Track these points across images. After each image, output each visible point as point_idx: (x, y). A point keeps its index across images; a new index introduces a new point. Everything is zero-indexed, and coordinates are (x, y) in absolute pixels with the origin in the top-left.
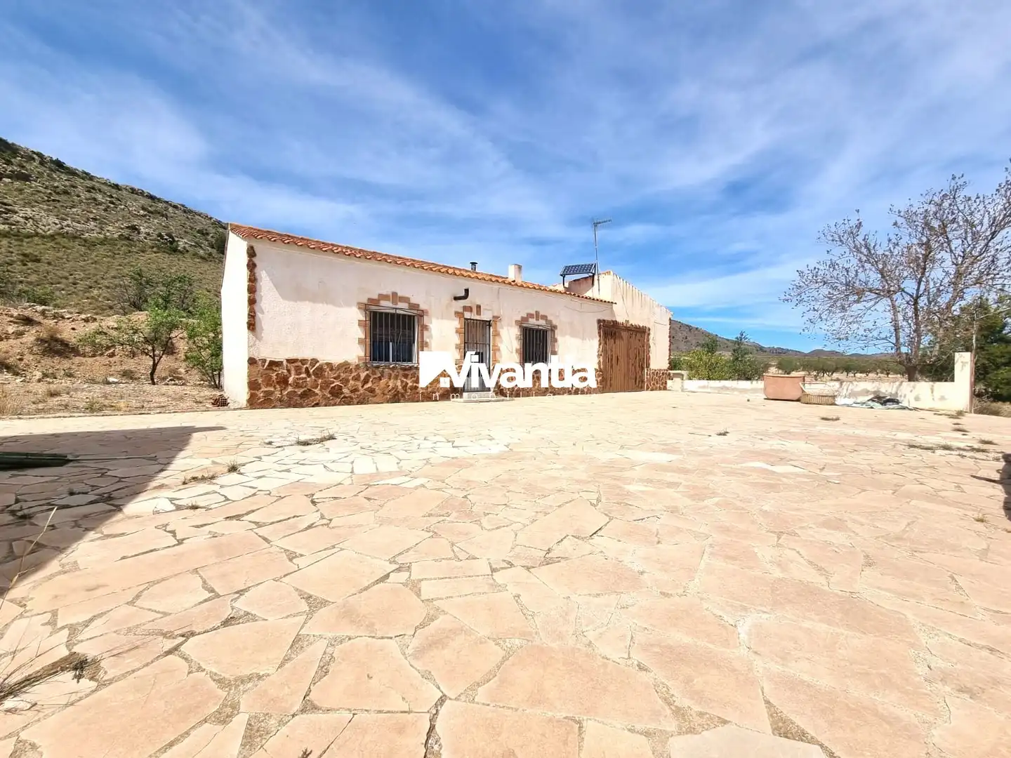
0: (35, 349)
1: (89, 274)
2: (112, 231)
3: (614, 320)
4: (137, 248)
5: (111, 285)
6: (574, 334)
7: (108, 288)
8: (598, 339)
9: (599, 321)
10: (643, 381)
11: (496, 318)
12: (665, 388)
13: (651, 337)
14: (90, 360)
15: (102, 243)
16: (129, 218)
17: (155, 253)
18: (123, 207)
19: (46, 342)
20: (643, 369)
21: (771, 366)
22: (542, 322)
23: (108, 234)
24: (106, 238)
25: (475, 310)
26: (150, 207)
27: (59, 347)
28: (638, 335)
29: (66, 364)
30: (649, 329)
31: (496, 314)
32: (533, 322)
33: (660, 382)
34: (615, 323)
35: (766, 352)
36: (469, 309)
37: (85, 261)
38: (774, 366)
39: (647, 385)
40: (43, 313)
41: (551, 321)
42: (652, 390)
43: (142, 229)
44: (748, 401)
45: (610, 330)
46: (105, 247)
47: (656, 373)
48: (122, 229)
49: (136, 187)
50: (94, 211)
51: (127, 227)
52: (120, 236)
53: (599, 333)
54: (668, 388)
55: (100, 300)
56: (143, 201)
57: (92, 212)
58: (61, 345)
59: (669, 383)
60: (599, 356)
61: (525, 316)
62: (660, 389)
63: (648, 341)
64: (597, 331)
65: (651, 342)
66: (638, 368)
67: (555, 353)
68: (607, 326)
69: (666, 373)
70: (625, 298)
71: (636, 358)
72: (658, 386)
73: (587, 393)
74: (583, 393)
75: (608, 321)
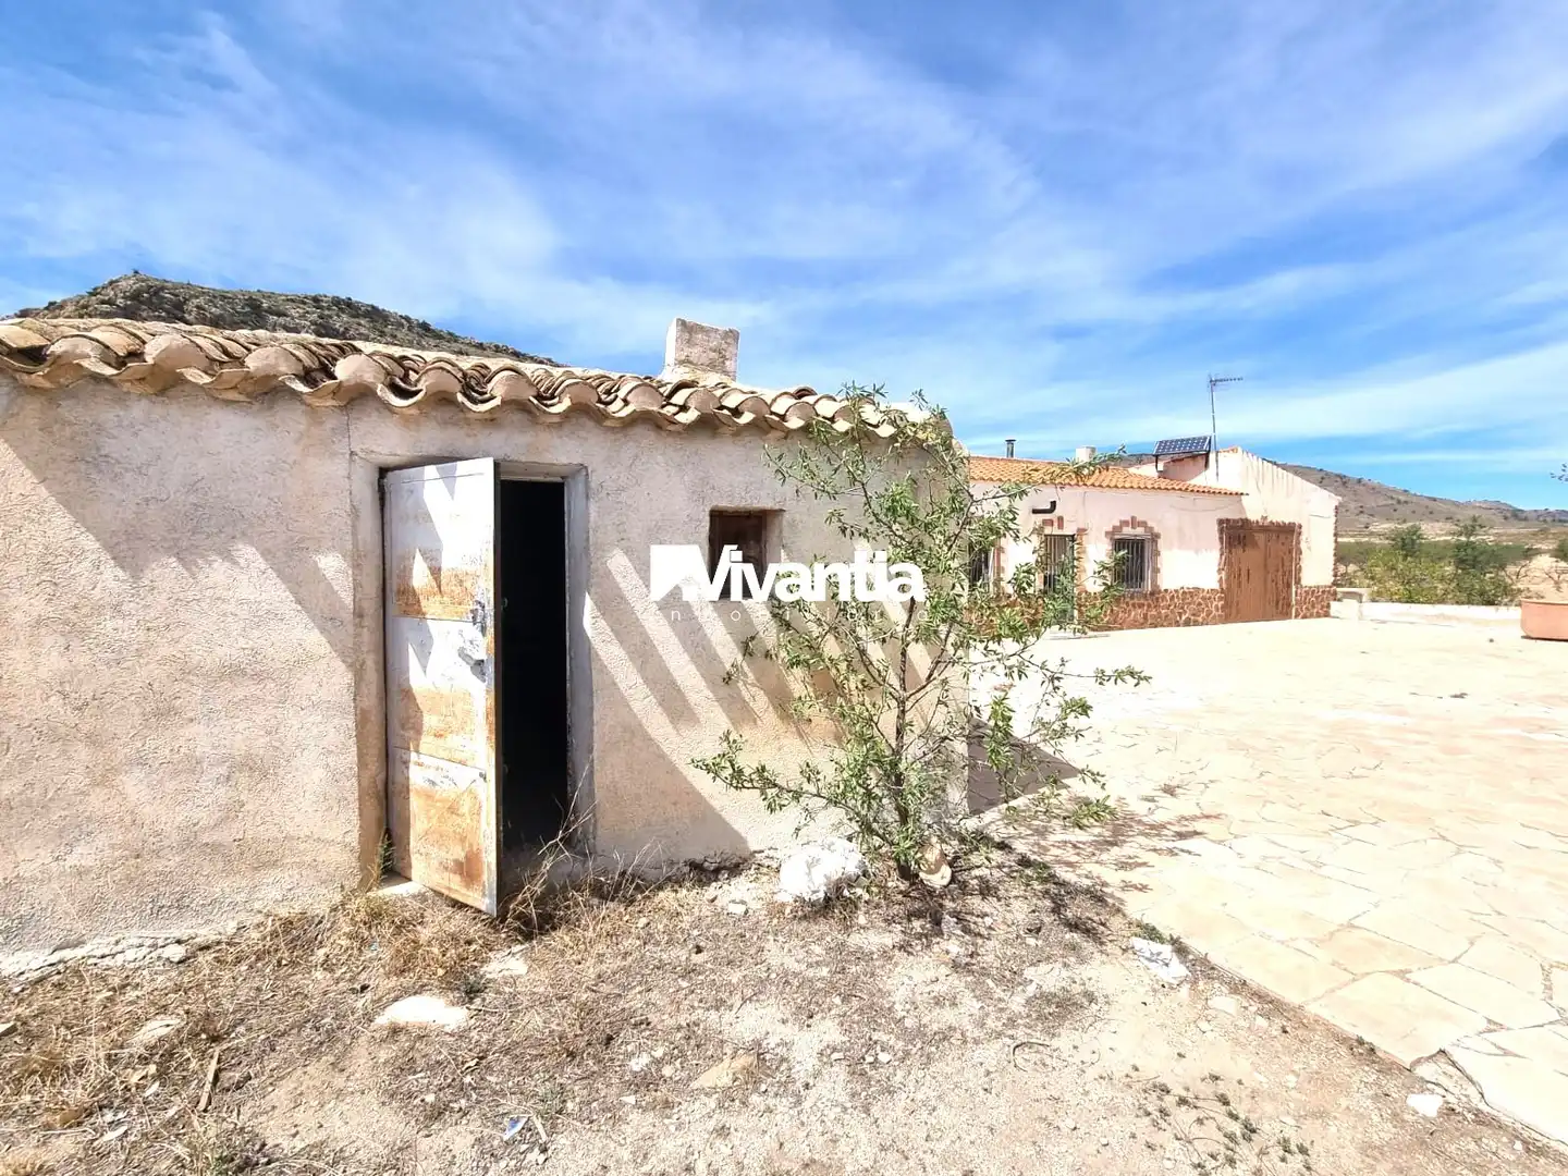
3: (1243, 517)
6: (1183, 542)
8: (1219, 547)
9: (1221, 522)
10: (1289, 605)
11: (1082, 531)
12: (1327, 615)
13: (1303, 537)
20: (1289, 586)
21: (1539, 552)
22: (1140, 531)
25: (1056, 524)
28: (1282, 537)
30: (1300, 527)
31: (1082, 526)
32: (1128, 531)
33: (1318, 604)
34: (1246, 522)
35: (1526, 519)
36: (1051, 523)
38: (1545, 552)
39: (1297, 610)
41: (1151, 528)
42: (1304, 617)
44: (1491, 641)
45: (1237, 534)
47: (1312, 591)
53: (1221, 539)
54: (1332, 614)
59: (1334, 605)
60: (1219, 571)
61: (1118, 524)
62: (1318, 615)
63: (1298, 543)
64: (1218, 536)
65: (1303, 546)
66: (1280, 586)
67: (1156, 571)
68: (1232, 527)
69: (1329, 592)
70: (1260, 484)
71: (1278, 571)
72: (1315, 610)
73: (1202, 624)
74: (1196, 623)
75: (1234, 520)
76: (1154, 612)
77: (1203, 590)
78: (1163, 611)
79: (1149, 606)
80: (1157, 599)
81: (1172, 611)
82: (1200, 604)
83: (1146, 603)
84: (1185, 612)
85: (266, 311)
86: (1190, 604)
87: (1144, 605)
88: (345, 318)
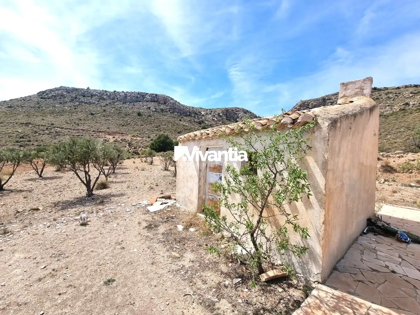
0: (381, 169)
1: (386, 129)
2: (396, 108)
4: (408, 113)
5: (396, 132)
7: (394, 134)
14: (401, 175)
15: (392, 115)
16: (404, 100)
17: (418, 112)
18: (401, 96)
19: (385, 167)
23: (394, 110)
24: (393, 112)
26: (415, 91)
27: (389, 169)
29: (392, 176)
37: (384, 124)
40: (382, 155)
43: (411, 103)
46: (393, 116)
48: (401, 106)
49: (408, 84)
50: (389, 102)
51: (403, 105)
52: (400, 109)
55: (391, 139)
56: (411, 90)
57: (387, 103)
58: (390, 168)
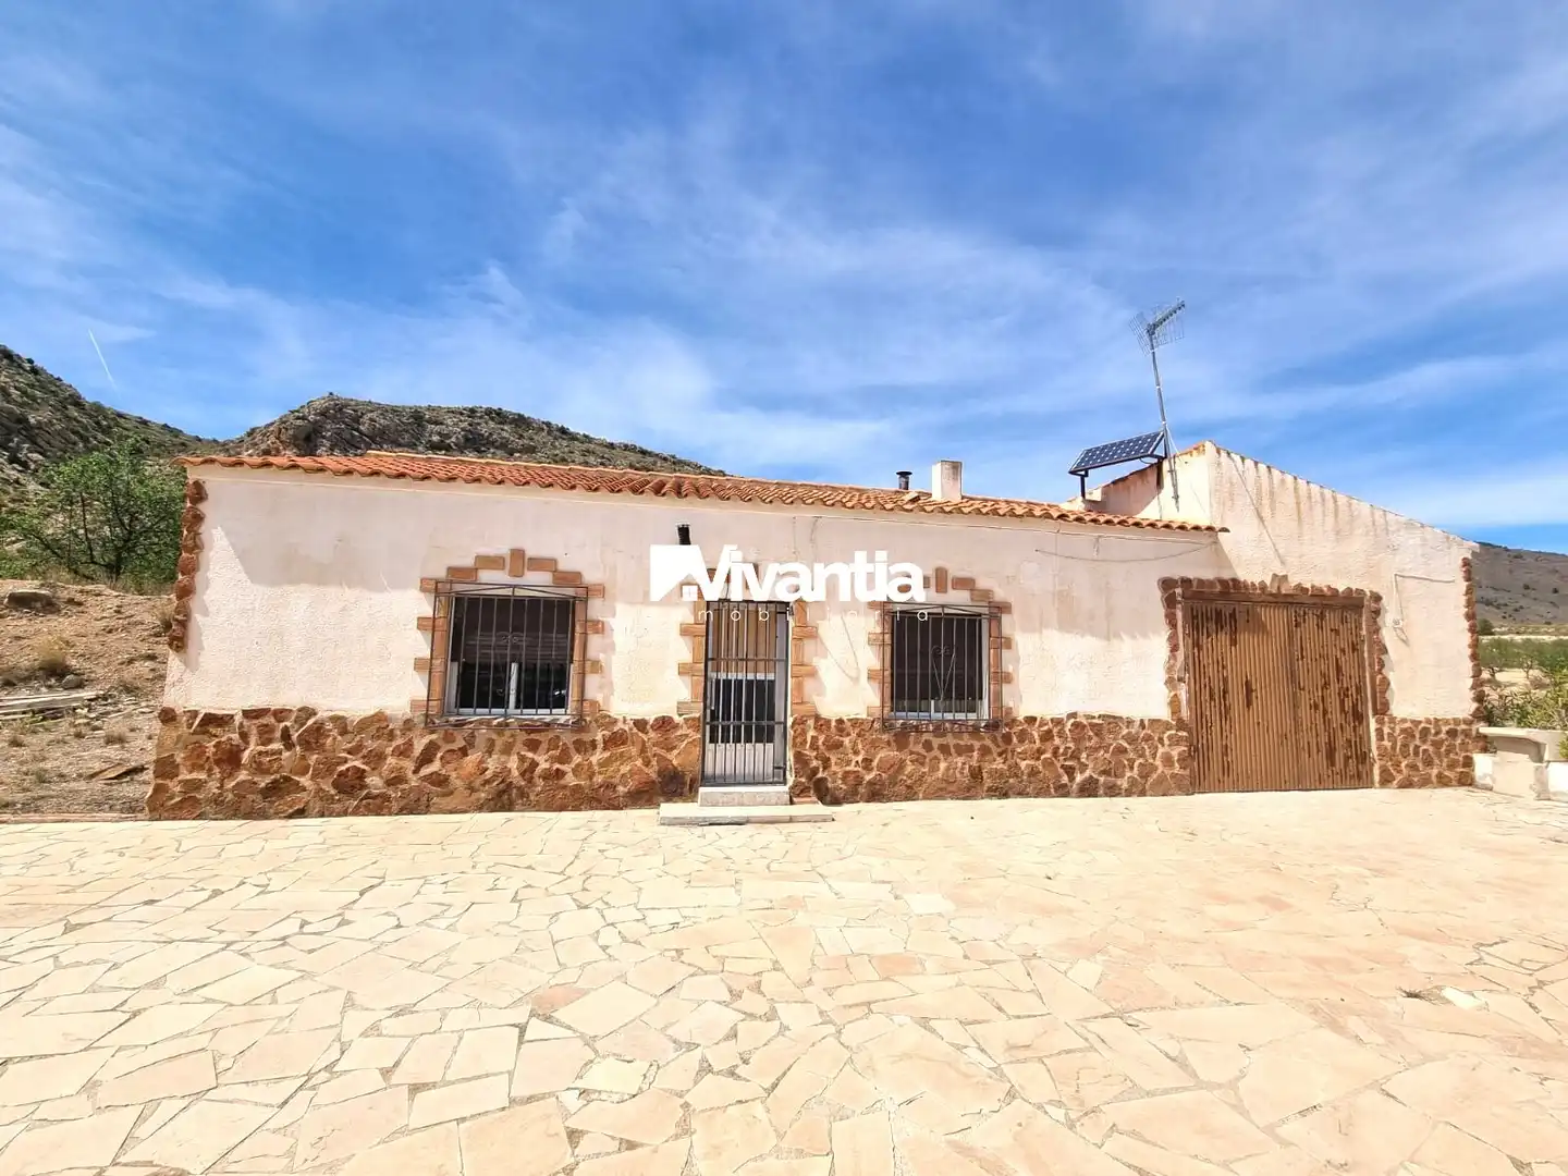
3: (1226, 575)
6: (1070, 619)
8: (1170, 633)
9: (1167, 584)
10: (1363, 758)
12: (1466, 780)
13: (1388, 620)
20: (1359, 717)
22: (958, 596)
28: (1331, 619)
30: (1377, 598)
32: (926, 597)
33: (1441, 759)
34: (1232, 585)
39: (1385, 768)
41: (987, 592)
42: (1407, 784)
45: (1211, 607)
47: (1421, 731)
53: (1171, 617)
60: (1172, 682)
62: (1443, 782)
63: (1375, 630)
64: (1161, 610)
65: (1388, 636)
66: (1336, 717)
67: (1003, 678)
68: (1198, 596)
69: (1466, 734)
70: (1266, 513)
71: (1326, 685)
72: (1435, 772)
73: (1129, 793)
74: (1112, 791)
75: (1201, 582)
76: (999, 764)
77: (1130, 722)
78: (1023, 764)
79: (985, 751)
80: (1007, 738)
81: (1048, 764)
82: (1121, 751)
83: (977, 744)
84: (1084, 767)
85: (428, 422)
86: (1096, 750)
87: (970, 749)
88: (492, 425)
